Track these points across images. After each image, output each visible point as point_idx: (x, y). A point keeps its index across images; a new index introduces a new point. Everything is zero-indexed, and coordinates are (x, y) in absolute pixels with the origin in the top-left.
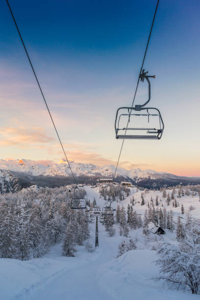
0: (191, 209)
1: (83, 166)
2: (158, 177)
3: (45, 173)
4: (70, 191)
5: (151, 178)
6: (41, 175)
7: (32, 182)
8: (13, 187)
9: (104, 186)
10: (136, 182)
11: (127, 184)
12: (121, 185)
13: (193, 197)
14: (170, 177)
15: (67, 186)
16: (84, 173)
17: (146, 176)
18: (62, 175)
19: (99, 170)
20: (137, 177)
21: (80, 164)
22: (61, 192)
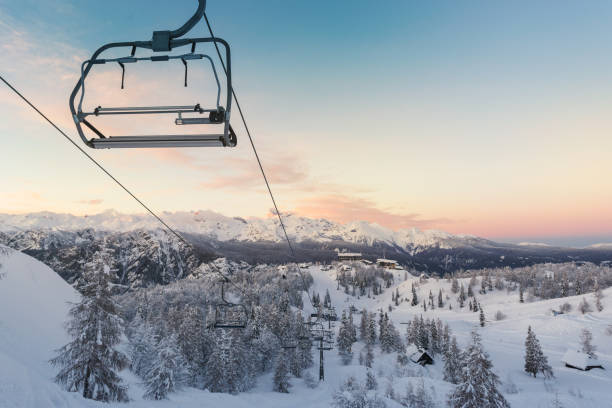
0: (499, 317)
1: (309, 224)
2: (455, 245)
3: (240, 235)
4: (284, 277)
5: (441, 247)
6: (233, 241)
7: (217, 253)
8: (185, 261)
9: (345, 267)
10: (412, 254)
11: (389, 264)
12: (376, 266)
13: (508, 294)
14: (480, 244)
15: (280, 267)
16: (310, 236)
17: (432, 243)
18: (270, 239)
19: (338, 230)
20: (412, 244)
21: (303, 220)
22: (269, 280)
